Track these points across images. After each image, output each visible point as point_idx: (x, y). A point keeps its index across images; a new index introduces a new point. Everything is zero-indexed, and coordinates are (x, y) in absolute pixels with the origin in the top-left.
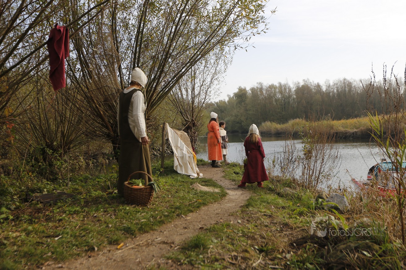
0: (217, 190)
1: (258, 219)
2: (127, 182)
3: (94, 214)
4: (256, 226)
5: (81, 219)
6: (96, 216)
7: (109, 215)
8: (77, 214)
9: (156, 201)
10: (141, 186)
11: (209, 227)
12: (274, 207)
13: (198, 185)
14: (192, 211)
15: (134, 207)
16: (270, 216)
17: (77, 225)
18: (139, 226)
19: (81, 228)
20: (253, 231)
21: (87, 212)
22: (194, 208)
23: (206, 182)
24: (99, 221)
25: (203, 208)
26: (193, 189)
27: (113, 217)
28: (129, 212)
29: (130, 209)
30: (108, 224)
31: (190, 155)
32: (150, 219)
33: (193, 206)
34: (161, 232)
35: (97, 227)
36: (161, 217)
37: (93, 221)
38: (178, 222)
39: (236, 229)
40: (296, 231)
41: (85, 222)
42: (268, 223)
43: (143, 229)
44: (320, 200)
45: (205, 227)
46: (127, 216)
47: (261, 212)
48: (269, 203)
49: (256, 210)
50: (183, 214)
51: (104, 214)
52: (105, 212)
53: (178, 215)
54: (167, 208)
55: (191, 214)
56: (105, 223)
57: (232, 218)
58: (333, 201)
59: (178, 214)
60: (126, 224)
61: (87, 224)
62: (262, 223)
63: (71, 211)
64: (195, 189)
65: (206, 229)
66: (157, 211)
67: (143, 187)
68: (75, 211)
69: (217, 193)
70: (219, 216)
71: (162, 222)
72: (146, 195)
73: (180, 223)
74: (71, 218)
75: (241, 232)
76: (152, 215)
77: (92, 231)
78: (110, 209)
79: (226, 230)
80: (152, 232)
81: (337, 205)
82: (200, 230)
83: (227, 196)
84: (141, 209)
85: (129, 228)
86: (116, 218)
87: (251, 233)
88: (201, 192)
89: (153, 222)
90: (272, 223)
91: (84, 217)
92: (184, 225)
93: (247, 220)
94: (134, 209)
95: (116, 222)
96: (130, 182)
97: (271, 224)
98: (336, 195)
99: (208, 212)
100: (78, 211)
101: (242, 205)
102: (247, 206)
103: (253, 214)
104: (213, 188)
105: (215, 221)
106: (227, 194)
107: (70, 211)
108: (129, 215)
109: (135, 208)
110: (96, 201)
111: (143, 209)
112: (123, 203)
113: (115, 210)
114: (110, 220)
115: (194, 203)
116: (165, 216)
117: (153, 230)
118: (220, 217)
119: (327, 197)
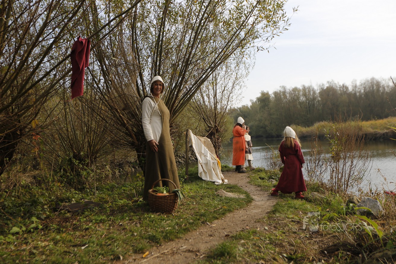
0: (242, 196)
1: (286, 225)
2: (152, 190)
3: (120, 222)
4: (284, 233)
5: (107, 228)
6: (121, 224)
7: (134, 223)
8: (103, 223)
9: (181, 209)
10: (165, 193)
11: (235, 235)
12: (302, 212)
13: (223, 192)
14: (217, 218)
15: (159, 215)
16: (298, 222)
17: (103, 233)
18: (164, 234)
19: (107, 237)
20: (281, 238)
21: (112, 221)
22: (219, 215)
23: (231, 188)
24: (124, 229)
25: (229, 215)
26: (218, 195)
27: (139, 225)
28: (154, 220)
29: (154, 217)
30: (133, 232)
31: (214, 161)
32: (175, 227)
33: (218, 213)
34: (186, 239)
35: (122, 236)
36: (185, 225)
37: (118, 230)
38: (204, 230)
39: (263, 236)
40: (326, 237)
41: (111, 231)
42: (296, 229)
43: (168, 237)
44: (351, 205)
45: (231, 235)
46: (152, 225)
47: (288, 218)
48: (297, 209)
49: (283, 216)
50: (208, 221)
51: (129, 223)
52: (130, 220)
53: (203, 223)
54: (192, 216)
55: (216, 221)
56: (131, 231)
57: (258, 225)
58: (365, 206)
59: (203, 221)
60: (151, 232)
61: (113, 233)
62: (290, 229)
63: (98, 220)
64: (220, 196)
65: (232, 237)
66: (182, 218)
67: (167, 194)
68: (101, 219)
69: (243, 199)
70: (244, 223)
71: (187, 230)
72: (170, 202)
73: (206, 230)
74: (97, 227)
75: (268, 239)
76: (177, 222)
77: (117, 240)
78: (135, 217)
79: (252, 237)
80: (177, 240)
81: (370, 210)
82: (226, 238)
83: (253, 202)
84: (165, 216)
85: (154, 236)
86: (141, 227)
87: (279, 240)
88: (226, 198)
89: (178, 230)
90: (301, 229)
91: (110, 226)
92: (210, 233)
93: (275, 227)
94: (159, 217)
95: (141, 230)
96: (154, 189)
97: (300, 231)
98: (368, 199)
99: (234, 219)
100: (104, 220)
101: (269, 211)
102: (274, 212)
103: (280, 220)
104: (239, 194)
105: (241, 228)
106: (252, 200)
107: (96, 220)
108: (154, 223)
109: (160, 216)
110: (122, 210)
111: (168, 217)
112: (148, 211)
113: (140, 219)
114: (135, 228)
115: (219, 209)
116: (190, 223)
117: (178, 238)
118: (246, 224)
119: (359, 202)
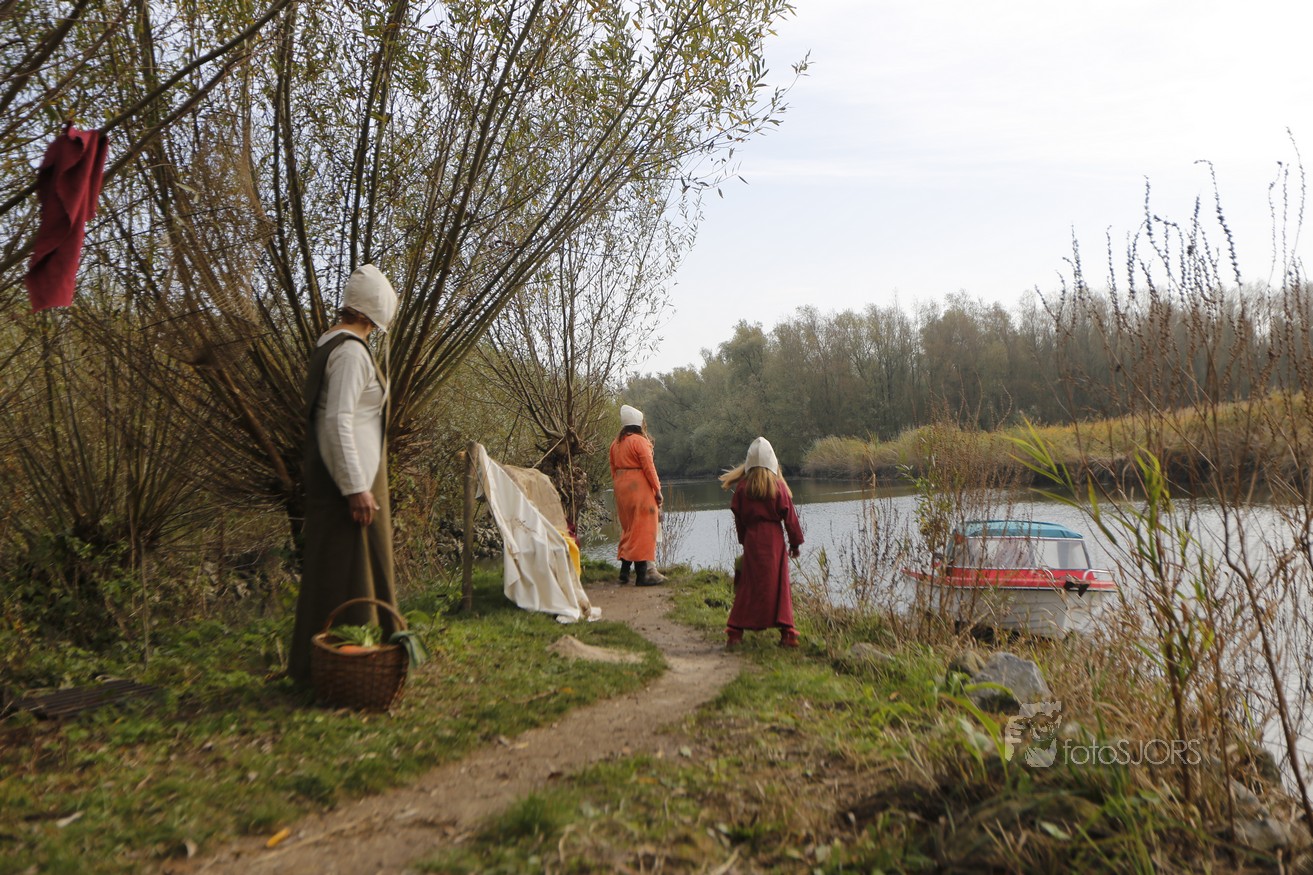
0: (634, 658)
1: (751, 741)
2: (323, 636)
3: (206, 741)
4: (739, 765)
5: (159, 758)
6: (210, 748)
7: (255, 742)
8: (149, 744)
9: (423, 697)
10: (369, 645)
11: (581, 773)
12: (812, 704)
13: (571, 644)
14: (535, 725)
15: (343, 716)
16: (791, 733)
17: (142, 777)
18: (348, 774)
19: (154, 787)
20: (724, 779)
21: (181, 738)
22: (544, 713)
23: (602, 634)
24: (217, 761)
25: (577, 715)
26: (556, 655)
27: (268, 748)
28: (322, 732)
29: (326, 722)
30: (246, 770)
31: (556, 548)
32: (391, 752)
33: (541, 709)
34: (422, 790)
35: (209, 781)
36: (426, 746)
37: (196, 764)
38: (485, 760)
39: (668, 775)
40: (865, 775)
41: (171, 768)
42: (779, 754)
43: (361, 784)
44: (957, 676)
45: (568, 772)
46: (315, 745)
47: (761, 720)
48: (796, 693)
49: (746, 714)
50: (505, 734)
51: (236, 742)
52: (243, 733)
53: (487, 738)
54: (455, 717)
55: (530, 734)
56: (238, 766)
57: (662, 742)
58: (996, 678)
59: (488, 733)
60: (306, 768)
61: (176, 773)
62: (761, 754)
63: (130, 736)
64: (562, 656)
65: (571, 778)
66: (418, 725)
67: (375, 648)
68: (143, 734)
69: (635, 666)
70: (619, 738)
71: (428, 761)
72: (383, 675)
73: (491, 761)
74: (126, 757)
75: (683, 783)
76: (398, 738)
77: (187, 794)
78: (261, 723)
79: (634, 778)
80: (390, 792)
81: (1010, 691)
82: (551, 782)
83: (667, 674)
84: (365, 720)
85: (315, 781)
86: (276, 753)
87: (718, 785)
88: (579, 664)
89: (398, 761)
90: (794, 753)
91: (169, 753)
92: (502, 769)
93: (713, 748)
94: (344, 723)
95: (275, 764)
96: (334, 633)
97: (790, 757)
98: (1007, 657)
99: (590, 727)
100: (153, 734)
101: (706, 700)
102: (720, 703)
103: (734, 727)
104: (624, 651)
105: (604, 752)
106: (666, 667)
107: (125, 735)
108: (322, 740)
109: (346, 720)
110: (225, 701)
111: (371, 721)
112: (309, 705)
113: (276, 728)
114: (254, 757)
115: (548, 698)
116: (441, 740)
117: (395, 785)
118: (623, 741)
119: (980, 668)
